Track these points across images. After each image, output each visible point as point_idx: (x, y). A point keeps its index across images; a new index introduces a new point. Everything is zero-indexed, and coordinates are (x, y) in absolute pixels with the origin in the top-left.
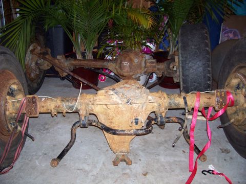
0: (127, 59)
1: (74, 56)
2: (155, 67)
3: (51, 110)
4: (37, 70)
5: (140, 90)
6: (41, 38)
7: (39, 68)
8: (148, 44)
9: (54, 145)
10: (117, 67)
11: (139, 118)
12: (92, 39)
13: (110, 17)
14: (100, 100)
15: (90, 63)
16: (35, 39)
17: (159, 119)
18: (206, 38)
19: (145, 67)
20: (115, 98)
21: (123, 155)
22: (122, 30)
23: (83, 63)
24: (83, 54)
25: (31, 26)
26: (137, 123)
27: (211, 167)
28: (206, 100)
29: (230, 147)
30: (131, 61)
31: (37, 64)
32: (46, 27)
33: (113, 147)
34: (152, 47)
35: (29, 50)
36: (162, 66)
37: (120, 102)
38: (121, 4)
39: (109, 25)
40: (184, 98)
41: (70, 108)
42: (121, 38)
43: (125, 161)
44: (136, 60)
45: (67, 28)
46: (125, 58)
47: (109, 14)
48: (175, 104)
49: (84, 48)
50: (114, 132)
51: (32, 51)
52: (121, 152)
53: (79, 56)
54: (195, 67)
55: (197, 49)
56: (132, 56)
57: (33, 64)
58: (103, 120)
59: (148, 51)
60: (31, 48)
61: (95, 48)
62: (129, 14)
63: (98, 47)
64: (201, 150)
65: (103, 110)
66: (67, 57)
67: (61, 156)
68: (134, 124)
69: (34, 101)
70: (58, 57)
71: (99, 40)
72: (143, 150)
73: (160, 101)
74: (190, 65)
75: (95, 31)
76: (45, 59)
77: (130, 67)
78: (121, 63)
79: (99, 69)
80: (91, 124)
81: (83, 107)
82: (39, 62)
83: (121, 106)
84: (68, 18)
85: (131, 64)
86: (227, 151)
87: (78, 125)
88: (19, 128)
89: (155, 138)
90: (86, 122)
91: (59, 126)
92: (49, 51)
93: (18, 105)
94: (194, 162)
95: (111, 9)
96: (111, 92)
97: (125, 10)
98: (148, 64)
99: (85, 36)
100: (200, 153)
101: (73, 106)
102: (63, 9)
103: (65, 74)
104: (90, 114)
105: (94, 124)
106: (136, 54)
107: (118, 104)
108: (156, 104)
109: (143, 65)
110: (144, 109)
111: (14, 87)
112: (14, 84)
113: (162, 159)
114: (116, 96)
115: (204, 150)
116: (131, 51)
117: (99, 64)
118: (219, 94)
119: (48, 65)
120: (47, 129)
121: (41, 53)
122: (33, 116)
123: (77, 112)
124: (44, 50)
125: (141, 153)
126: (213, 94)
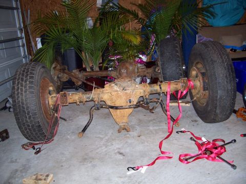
0: (124, 68)
1: (85, 70)
2: (145, 71)
3: (76, 100)
4: (59, 82)
5: (130, 82)
6: (60, 59)
7: (60, 81)
8: (141, 56)
9: (78, 128)
10: (117, 74)
11: (131, 99)
12: (98, 56)
13: (109, 38)
14: (107, 90)
15: (97, 73)
16: (55, 60)
17: (145, 100)
18: (177, 47)
19: (138, 72)
20: (116, 88)
21: (124, 125)
22: (119, 47)
23: (92, 73)
24: (92, 68)
25: (53, 50)
26: (130, 102)
27: (183, 129)
28: (175, 86)
29: (198, 119)
30: (127, 68)
31: (58, 77)
32: (62, 50)
33: (117, 120)
34: (144, 58)
35: (52, 68)
36: (150, 70)
37: (119, 90)
38: (117, 28)
39: (110, 44)
40: (160, 85)
41: (88, 98)
42: (119, 54)
43: (126, 129)
44: (131, 68)
45: (78, 49)
46: (123, 67)
47: (109, 36)
48: (154, 90)
49: (92, 64)
50: (117, 108)
51: (54, 68)
52: (122, 123)
53: (88, 70)
54: (170, 67)
55: (171, 55)
56: (127, 65)
57: (56, 78)
58: (109, 103)
59: (141, 62)
60: (53, 66)
61: (100, 64)
62: (123, 35)
63: (103, 62)
64: (175, 119)
65: (109, 97)
66: (80, 71)
67: (84, 130)
68: (128, 102)
69: (65, 95)
70: (74, 71)
71: (103, 56)
72: (139, 125)
73: (144, 89)
74: (166, 66)
75: (99, 50)
76: (64, 72)
77: (127, 73)
78: (120, 70)
79: (104, 77)
80: (102, 107)
81: (96, 96)
82: (60, 76)
83: (119, 92)
84: (78, 42)
85: (127, 71)
86: (196, 121)
87: (94, 108)
88: (56, 115)
89: (147, 118)
90: (99, 106)
91: (80, 117)
92: (66, 68)
93: (55, 99)
94: (171, 127)
95: (110, 33)
96: (113, 85)
97: (120, 32)
98: (140, 70)
99: (92, 54)
100: (175, 121)
101: (90, 97)
102: (74, 35)
103: (80, 83)
104: (101, 101)
105: (104, 106)
106: (131, 64)
107: (118, 91)
108: (142, 91)
109: (136, 70)
110: (134, 93)
111: (51, 88)
112: (51, 86)
113: (151, 128)
114: (116, 86)
115: (177, 119)
116: (127, 62)
117: (104, 74)
118: (182, 81)
119: (66, 78)
120: (72, 120)
121: (60, 69)
122: (65, 105)
123: (92, 100)
124: (62, 67)
125: (137, 127)
126: (179, 82)
